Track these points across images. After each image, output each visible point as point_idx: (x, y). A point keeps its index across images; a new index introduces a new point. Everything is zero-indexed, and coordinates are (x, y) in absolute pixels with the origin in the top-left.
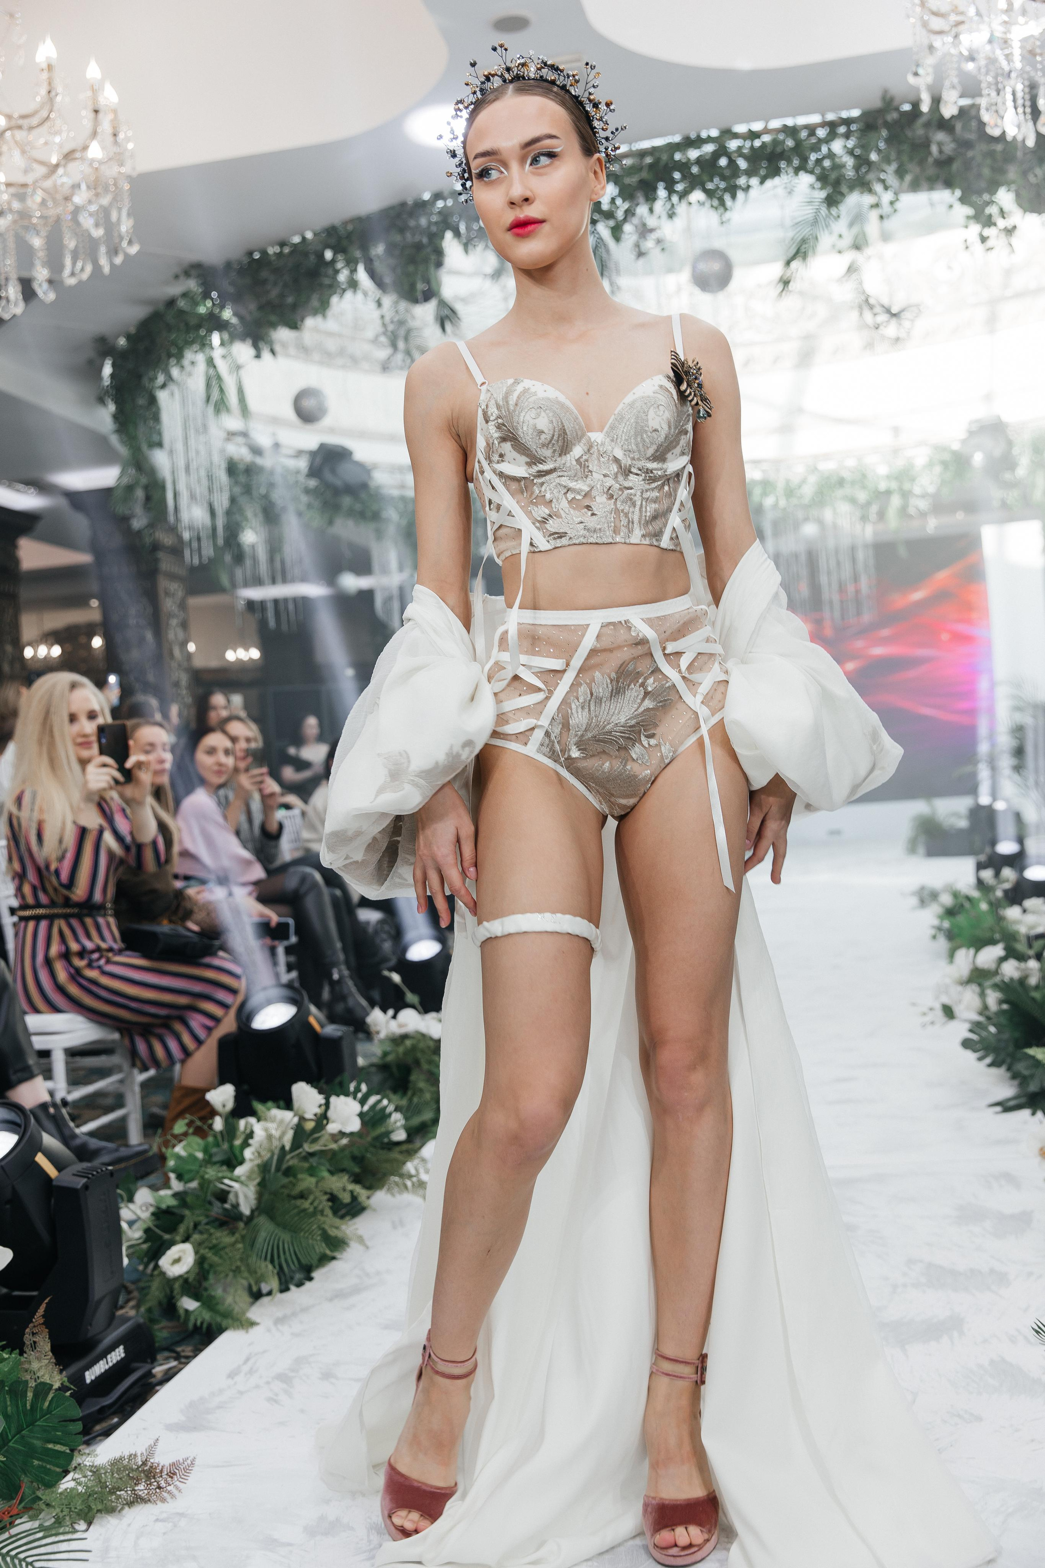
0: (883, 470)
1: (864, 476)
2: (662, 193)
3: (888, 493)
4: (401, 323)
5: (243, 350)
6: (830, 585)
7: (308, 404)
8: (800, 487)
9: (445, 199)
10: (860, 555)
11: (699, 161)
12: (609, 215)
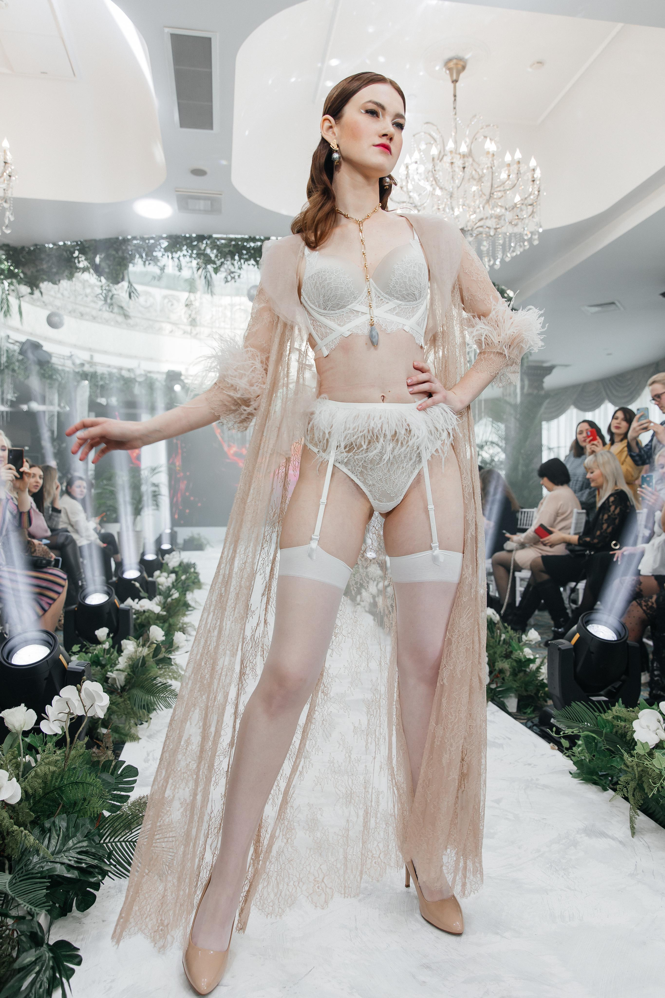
2: (237, 257)
4: (110, 291)
5: (24, 289)
7: (55, 319)
9: (137, 240)
11: (254, 248)
12: (214, 263)
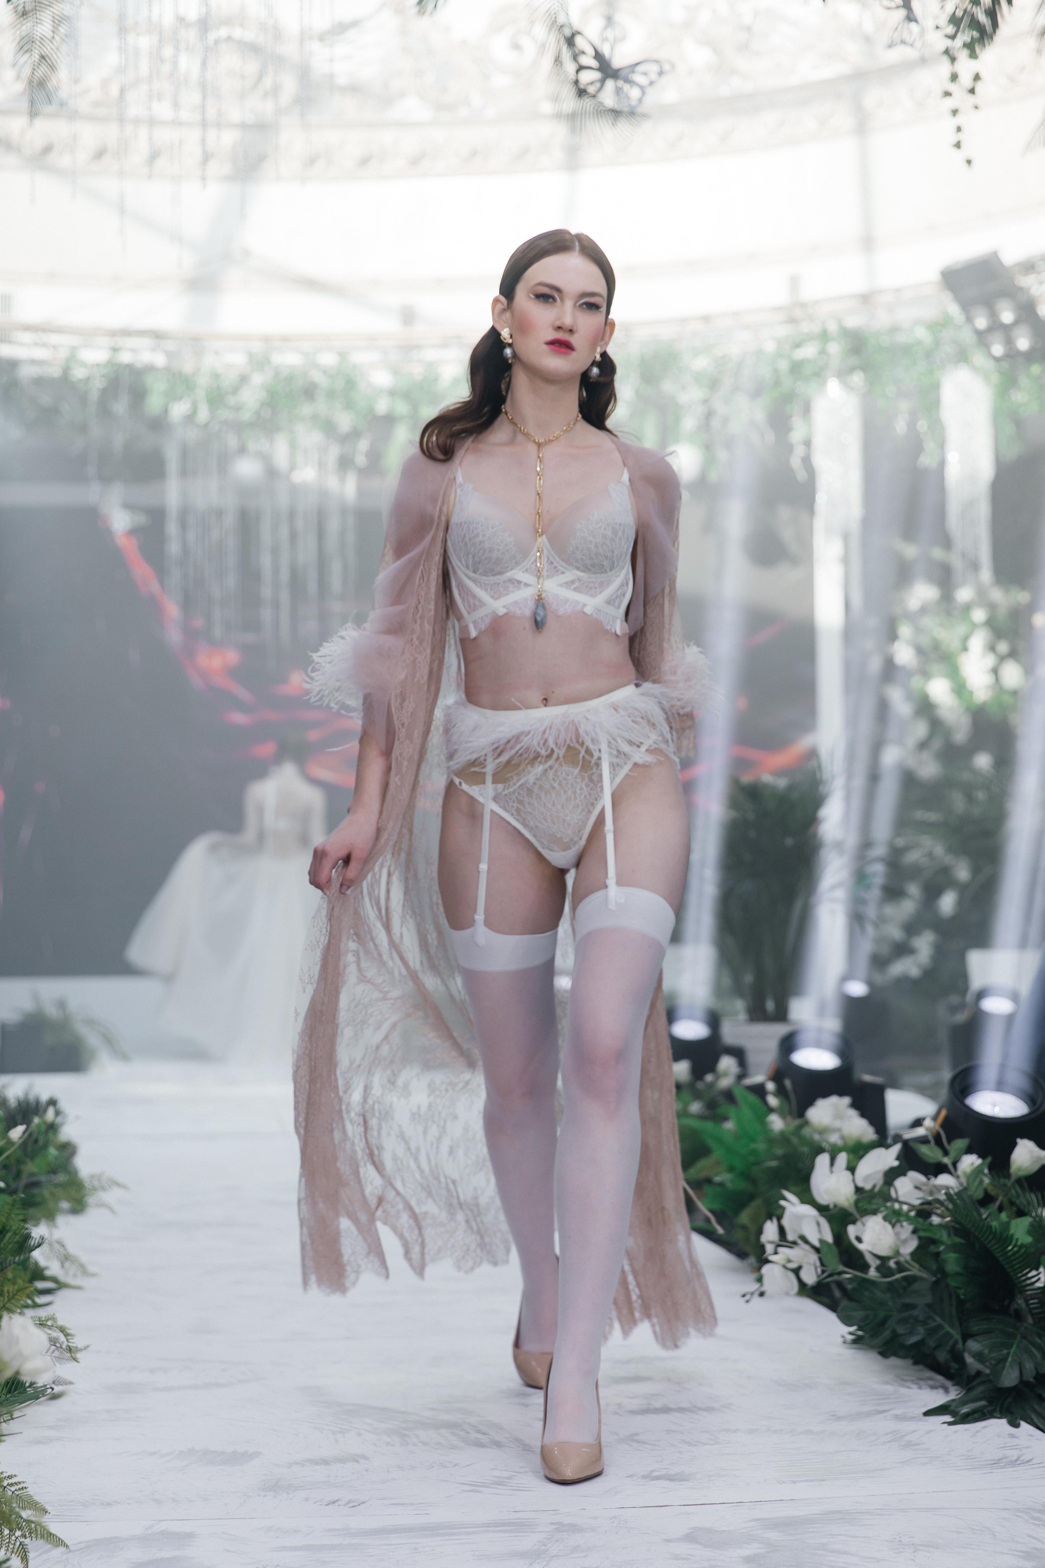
0: (382, 379)
1: (350, 384)
3: (389, 420)
6: (276, 570)
8: (236, 390)
10: (333, 525)
